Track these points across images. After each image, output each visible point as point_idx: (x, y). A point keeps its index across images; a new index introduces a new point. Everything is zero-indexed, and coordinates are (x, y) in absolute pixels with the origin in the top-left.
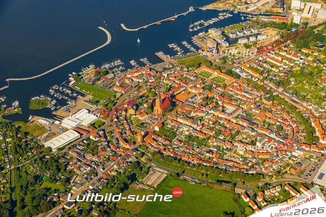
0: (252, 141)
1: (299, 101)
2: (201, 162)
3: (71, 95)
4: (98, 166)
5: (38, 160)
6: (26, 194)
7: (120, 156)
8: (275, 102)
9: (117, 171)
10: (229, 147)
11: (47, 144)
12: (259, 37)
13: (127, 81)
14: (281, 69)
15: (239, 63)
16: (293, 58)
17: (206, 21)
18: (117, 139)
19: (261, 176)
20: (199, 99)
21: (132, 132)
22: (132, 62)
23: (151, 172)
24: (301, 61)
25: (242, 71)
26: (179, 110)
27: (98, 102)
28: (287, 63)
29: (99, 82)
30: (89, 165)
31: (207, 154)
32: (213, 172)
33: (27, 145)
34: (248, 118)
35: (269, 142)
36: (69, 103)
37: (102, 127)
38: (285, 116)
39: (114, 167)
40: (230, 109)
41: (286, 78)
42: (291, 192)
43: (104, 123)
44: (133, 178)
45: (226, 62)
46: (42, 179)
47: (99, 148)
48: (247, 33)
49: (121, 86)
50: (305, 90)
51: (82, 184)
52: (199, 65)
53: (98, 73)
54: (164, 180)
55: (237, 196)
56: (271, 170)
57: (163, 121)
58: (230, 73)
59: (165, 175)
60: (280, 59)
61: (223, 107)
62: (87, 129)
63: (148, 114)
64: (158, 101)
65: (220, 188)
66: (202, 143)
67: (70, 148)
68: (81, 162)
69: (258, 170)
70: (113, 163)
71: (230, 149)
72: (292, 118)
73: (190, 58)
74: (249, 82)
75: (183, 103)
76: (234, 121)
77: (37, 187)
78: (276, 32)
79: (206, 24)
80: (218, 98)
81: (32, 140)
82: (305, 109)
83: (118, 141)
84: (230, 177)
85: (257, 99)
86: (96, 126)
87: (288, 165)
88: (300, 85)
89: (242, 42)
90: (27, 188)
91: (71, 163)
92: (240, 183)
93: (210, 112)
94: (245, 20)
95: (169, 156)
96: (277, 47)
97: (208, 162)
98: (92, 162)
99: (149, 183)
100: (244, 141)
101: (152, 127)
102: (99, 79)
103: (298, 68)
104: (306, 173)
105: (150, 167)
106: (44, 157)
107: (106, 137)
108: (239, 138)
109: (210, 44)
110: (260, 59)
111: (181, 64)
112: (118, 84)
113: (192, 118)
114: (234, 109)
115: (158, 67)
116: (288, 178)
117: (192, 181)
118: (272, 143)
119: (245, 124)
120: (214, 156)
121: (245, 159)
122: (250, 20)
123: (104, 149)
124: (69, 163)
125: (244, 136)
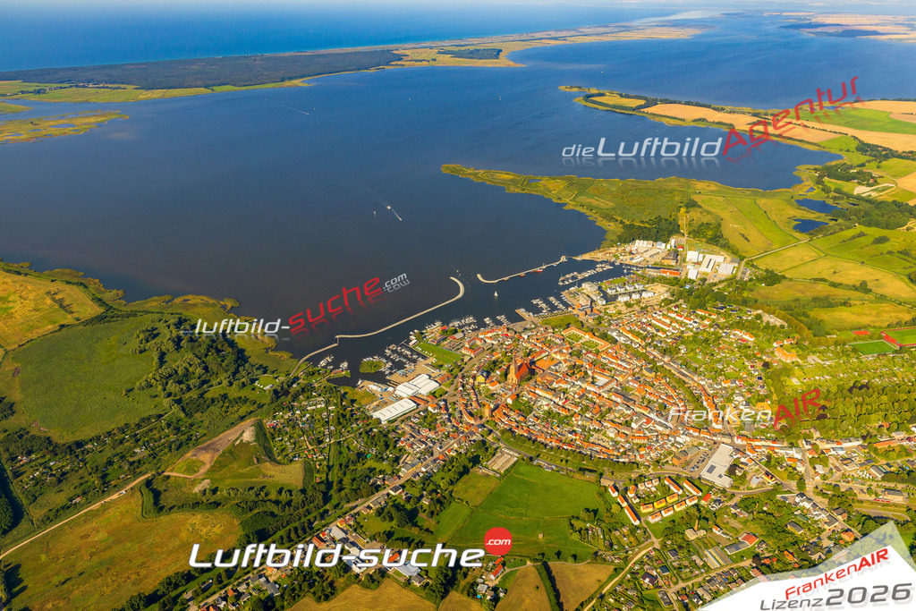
0: (626, 422)
1: (689, 374)
2: (561, 444)
3: (410, 357)
4: (434, 443)
5: (364, 433)
6: (345, 474)
7: (463, 433)
8: (659, 373)
9: (456, 451)
10: (597, 428)
11: (376, 415)
12: (644, 295)
13: (478, 343)
14: (669, 334)
15: (617, 325)
16: (685, 321)
17: (580, 273)
18: (461, 412)
19: (635, 465)
20: (564, 367)
21: (479, 404)
22: (487, 320)
23: (498, 454)
24: (695, 325)
25: (620, 334)
26: (539, 379)
27: (441, 366)
28: (677, 326)
29: (445, 343)
30: (423, 442)
31: (570, 435)
32: (575, 457)
33: (352, 416)
34: (624, 393)
35: (647, 423)
36: (407, 366)
37: (443, 397)
38: (670, 392)
39: (454, 447)
40: (601, 380)
41: (674, 345)
42: (672, 488)
43: (447, 392)
44: (475, 460)
45: (600, 323)
46: (366, 457)
47: (438, 422)
48: (630, 289)
49: (471, 348)
50: (697, 361)
51: (413, 465)
52: (568, 326)
53: (445, 331)
54: (514, 465)
55: (603, 489)
56: (648, 458)
57: (518, 392)
58: (604, 337)
59: (516, 459)
60: (668, 321)
61: (593, 378)
62: (425, 398)
63: (500, 383)
64: (512, 367)
65: (582, 478)
66: (564, 421)
67: (403, 421)
68: (415, 437)
69: (632, 457)
70: (453, 441)
71: (599, 430)
72: (679, 394)
73: (557, 317)
74: (628, 348)
75: (544, 371)
76: (606, 396)
77: (359, 467)
78: (665, 289)
79: (580, 277)
80: (587, 366)
81: (359, 409)
82: (696, 385)
83: (462, 414)
84: (596, 465)
85: (637, 370)
86: (437, 395)
87: (670, 453)
88: (691, 354)
89: (623, 299)
90: (347, 467)
91: (402, 439)
92: (607, 474)
93: (576, 383)
94: (628, 274)
95: (522, 435)
96: (666, 308)
97: (569, 445)
98: (427, 438)
99: (495, 468)
100: (616, 420)
101: (503, 399)
102: (445, 339)
103: (690, 334)
104: (692, 465)
105: (497, 448)
106: (371, 430)
107: (447, 409)
108: (611, 416)
109: (583, 301)
110: (644, 320)
111: (546, 324)
112: (467, 346)
113: (554, 390)
114: (607, 380)
115: (518, 326)
116: (669, 470)
117: (548, 468)
118: (651, 424)
119: (619, 400)
120: (577, 437)
121: (616, 443)
122: (634, 274)
123: (443, 424)
124: (399, 438)
125: (617, 415)
